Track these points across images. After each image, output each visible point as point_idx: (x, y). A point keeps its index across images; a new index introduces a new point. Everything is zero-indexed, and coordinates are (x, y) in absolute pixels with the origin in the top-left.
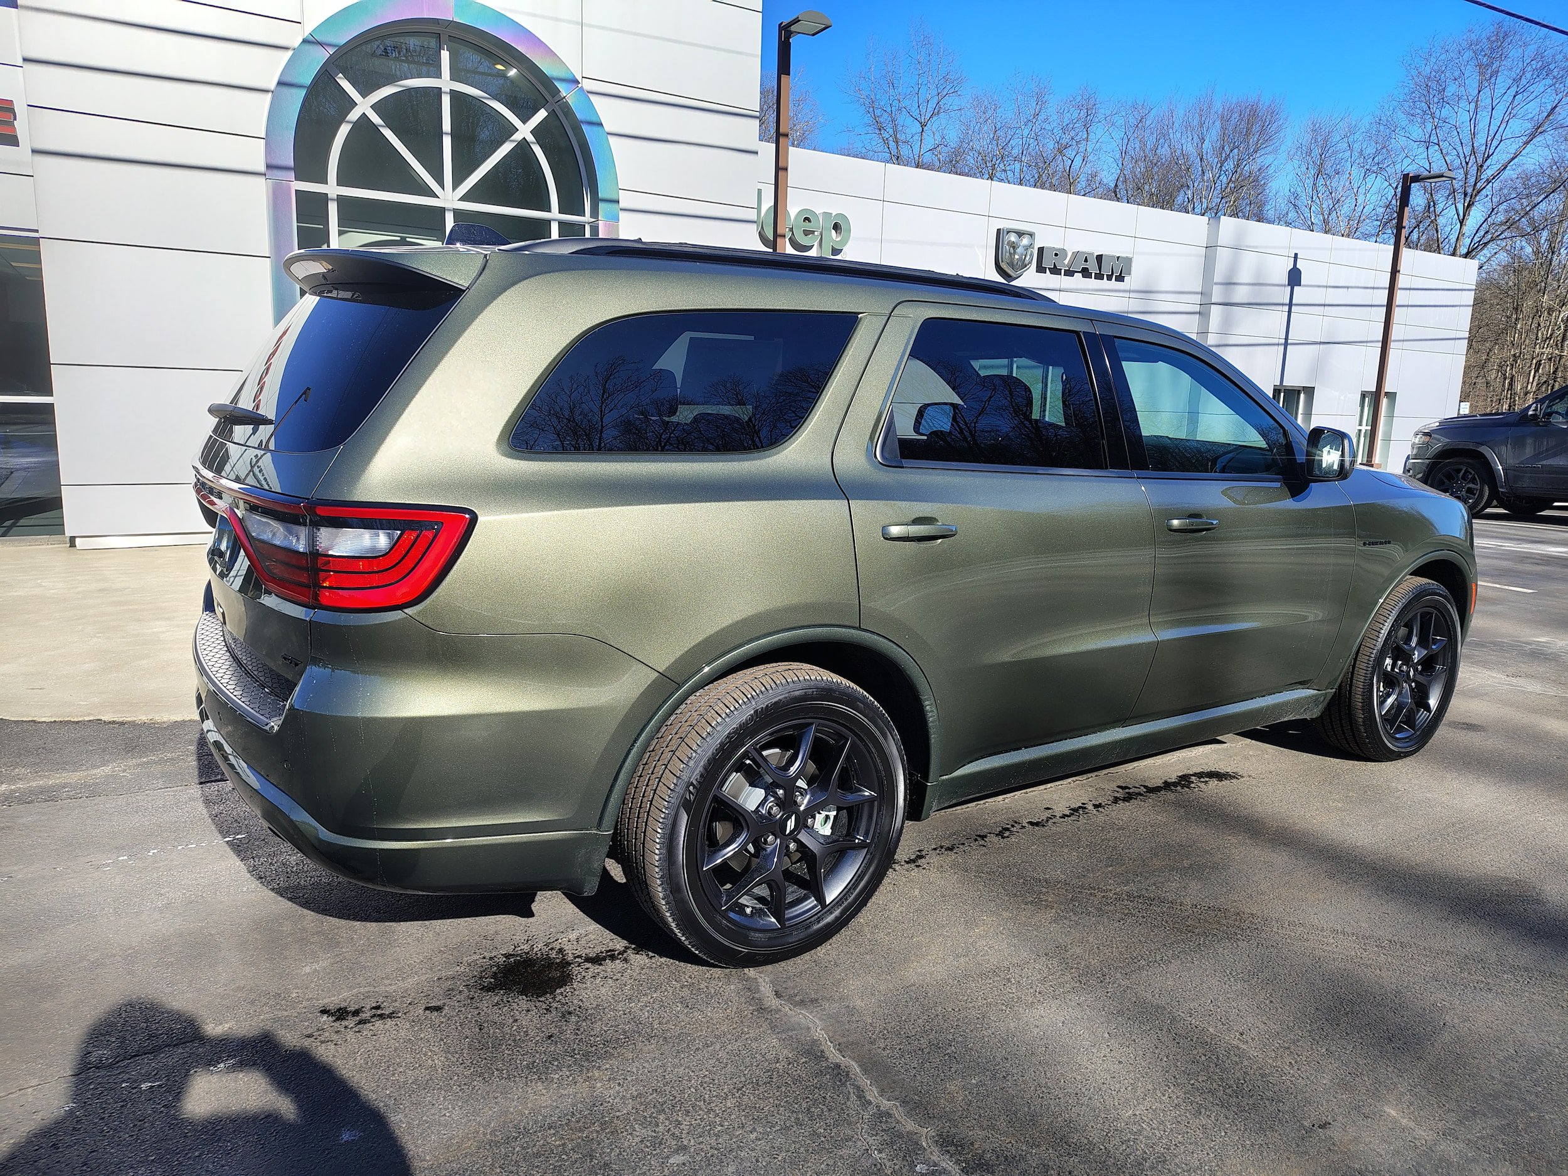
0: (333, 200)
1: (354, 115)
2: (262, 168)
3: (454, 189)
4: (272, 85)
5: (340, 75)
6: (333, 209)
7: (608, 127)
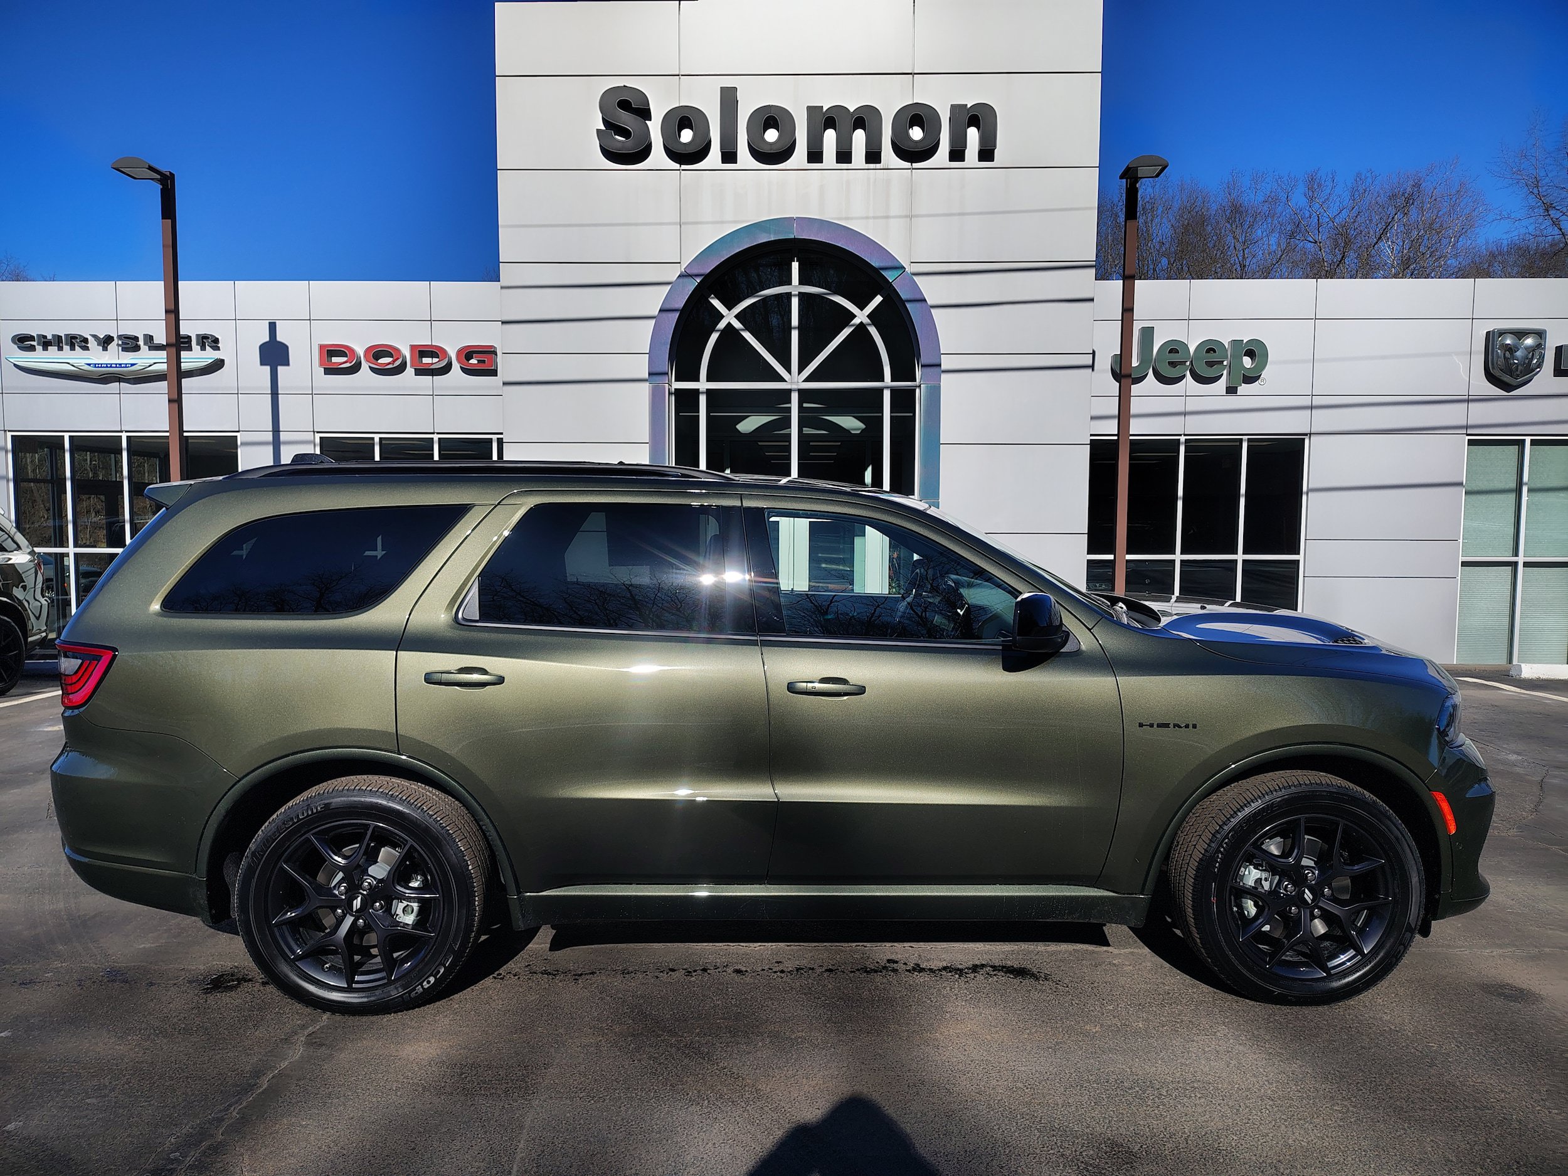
0: (703, 393)
1: (722, 325)
2: (646, 376)
3: (799, 373)
4: (656, 313)
5: (712, 296)
6: (703, 400)
7: (930, 302)
